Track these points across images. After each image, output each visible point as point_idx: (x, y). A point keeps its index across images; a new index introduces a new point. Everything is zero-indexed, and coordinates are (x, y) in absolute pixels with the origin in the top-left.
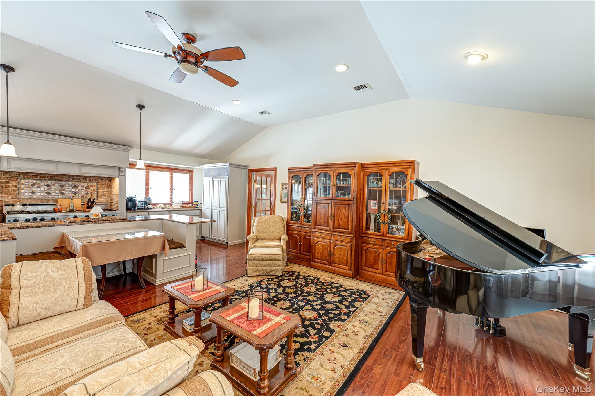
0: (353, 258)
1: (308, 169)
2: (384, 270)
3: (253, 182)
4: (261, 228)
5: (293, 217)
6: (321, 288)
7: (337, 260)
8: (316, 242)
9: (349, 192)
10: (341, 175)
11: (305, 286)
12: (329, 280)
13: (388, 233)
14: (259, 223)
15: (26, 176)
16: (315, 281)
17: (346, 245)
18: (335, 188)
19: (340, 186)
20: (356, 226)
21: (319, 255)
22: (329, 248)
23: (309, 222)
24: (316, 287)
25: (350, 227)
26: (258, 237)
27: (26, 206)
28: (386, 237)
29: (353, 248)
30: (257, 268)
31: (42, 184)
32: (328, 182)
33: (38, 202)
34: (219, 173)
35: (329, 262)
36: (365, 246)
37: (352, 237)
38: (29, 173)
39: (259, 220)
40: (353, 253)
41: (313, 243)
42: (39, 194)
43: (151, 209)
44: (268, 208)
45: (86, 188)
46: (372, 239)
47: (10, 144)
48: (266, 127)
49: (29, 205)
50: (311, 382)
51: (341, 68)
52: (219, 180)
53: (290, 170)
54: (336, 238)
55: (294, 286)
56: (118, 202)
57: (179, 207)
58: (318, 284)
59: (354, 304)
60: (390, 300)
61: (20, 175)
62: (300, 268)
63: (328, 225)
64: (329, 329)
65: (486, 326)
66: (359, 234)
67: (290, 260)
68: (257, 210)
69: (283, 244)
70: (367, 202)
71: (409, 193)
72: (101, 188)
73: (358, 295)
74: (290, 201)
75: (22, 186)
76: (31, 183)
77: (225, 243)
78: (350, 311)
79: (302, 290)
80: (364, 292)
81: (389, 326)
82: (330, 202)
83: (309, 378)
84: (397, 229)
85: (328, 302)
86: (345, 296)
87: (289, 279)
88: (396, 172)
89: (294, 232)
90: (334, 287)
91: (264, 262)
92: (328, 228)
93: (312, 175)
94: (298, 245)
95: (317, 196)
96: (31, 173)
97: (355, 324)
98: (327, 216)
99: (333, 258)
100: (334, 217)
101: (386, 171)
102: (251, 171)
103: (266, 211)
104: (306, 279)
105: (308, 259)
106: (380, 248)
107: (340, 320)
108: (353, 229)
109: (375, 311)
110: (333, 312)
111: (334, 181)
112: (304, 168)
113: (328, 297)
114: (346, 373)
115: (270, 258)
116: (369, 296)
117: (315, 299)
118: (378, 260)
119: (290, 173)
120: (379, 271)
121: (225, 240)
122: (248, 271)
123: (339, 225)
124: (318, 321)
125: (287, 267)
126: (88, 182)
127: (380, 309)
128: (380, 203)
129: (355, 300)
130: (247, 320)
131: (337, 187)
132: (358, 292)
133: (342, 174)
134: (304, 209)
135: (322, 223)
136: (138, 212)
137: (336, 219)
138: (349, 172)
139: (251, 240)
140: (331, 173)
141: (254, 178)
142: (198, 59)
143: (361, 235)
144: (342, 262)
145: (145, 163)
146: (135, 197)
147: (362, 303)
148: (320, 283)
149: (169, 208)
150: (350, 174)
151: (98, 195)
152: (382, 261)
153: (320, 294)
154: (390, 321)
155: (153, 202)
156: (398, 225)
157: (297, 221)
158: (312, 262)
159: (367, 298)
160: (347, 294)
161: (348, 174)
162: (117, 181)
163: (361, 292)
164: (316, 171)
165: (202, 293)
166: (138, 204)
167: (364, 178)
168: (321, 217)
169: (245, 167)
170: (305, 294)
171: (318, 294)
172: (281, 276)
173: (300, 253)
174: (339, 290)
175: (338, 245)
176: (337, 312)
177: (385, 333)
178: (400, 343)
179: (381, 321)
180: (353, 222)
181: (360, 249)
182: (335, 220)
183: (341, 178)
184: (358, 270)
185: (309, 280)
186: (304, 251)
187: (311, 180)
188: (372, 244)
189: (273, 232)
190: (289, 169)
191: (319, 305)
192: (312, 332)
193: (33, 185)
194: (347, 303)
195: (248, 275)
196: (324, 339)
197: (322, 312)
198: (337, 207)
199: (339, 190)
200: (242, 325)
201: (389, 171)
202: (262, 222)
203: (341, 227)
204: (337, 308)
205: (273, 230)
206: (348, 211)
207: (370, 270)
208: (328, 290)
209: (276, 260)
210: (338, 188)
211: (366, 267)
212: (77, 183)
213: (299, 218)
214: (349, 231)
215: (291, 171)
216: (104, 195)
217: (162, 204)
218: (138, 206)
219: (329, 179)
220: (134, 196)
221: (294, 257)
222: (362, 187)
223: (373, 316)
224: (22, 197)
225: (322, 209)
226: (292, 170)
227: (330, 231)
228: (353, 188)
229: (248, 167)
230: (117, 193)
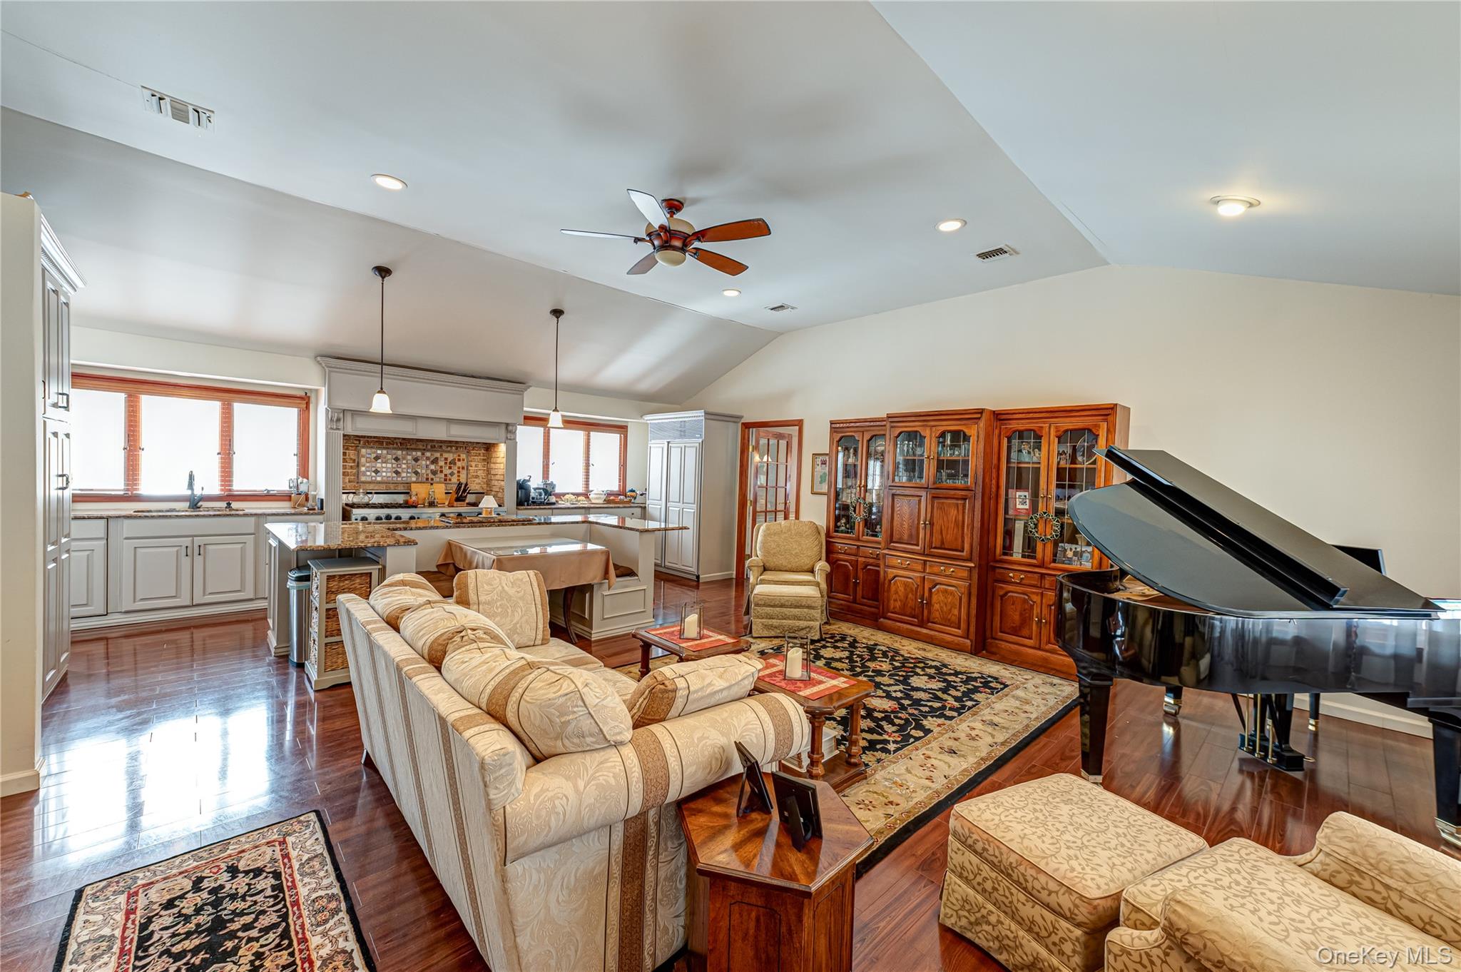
0: (973, 612)
1: (875, 424)
2: (1044, 639)
3: (750, 450)
4: (773, 545)
5: (839, 524)
6: (904, 666)
7: (938, 615)
8: (890, 576)
9: (965, 473)
10: (949, 437)
11: (869, 660)
12: (919, 654)
13: (1054, 561)
14: (769, 535)
15: (368, 442)
16: (890, 654)
17: (959, 585)
18: (934, 464)
19: (945, 458)
20: (981, 544)
21: (898, 604)
22: (920, 589)
23: (876, 536)
24: (892, 664)
25: (967, 546)
26: (767, 564)
27: (370, 496)
28: (1047, 568)
29: (974, 591)
30: (770, 622)
31: (389, 457)
32: (919, 451)
33: (383, 488)
34: (683, 431)
35: (920, 618)
36: (1002, 588)
37: (971, 567)
38: (371, 437)
39: (768, 528)
40: (974, 601)
41: (885, 580)
42: (384, 474)
43: (554, 504)
44: (781, 507)
45: (450, 463)
46: (1017, 573)
47: (384, 393)
48: (782, 334)
49: (376, 493)
50: (891, 788)
51: (950, 226)
52: (683, 445)
53: (833, 426)
54: (935, 570)
55: (847, 658)
56: (503, 490)
57: (601, 501)
58: (897, 658)
59: (973, 696)
60: (1053, 697)
61: (360, 441)
62: (857, 630)
63: (918, 542)
64: (919, 727)
65: (1260, 751)
66: (988, 563)
67: (834, 614)
68: (758, 509)
69: (820, 578)
70: (1007, 494)
71: (1103, 475)
72: (473, 464)
73: (981, 682)
74: (833, 490)
75: (363, 460)
76: (373, 456)
77: (694, 578)
78: (963, 707)
79: (863, 666)
80: (996, 679)
81: (1044, 735)
82: (923, 493)
83: (887, 783)
84: (1075, 554)
85: (918, 689)
86: (954, 682)
87: (836, 647)
88: (1071, 430)
89: (841, 556)
90: (931, 667)
91: (784, 610)
92: (919, 548)
93: (884, 435)
94: (851, 584)
95: (893, 480)
96: (375, 437)
97: (972, 725)
98: (916, 522)
99: (929, 612)
100: (932, 524)
101: (1050, 428)
102: (747, 426)
103: (776, 512)
104: (871, 649)
105: (873, 613)
106: (1034, 593)
107: (942, 716)
108: (974, 550)
109: (1017, 711)
110: (929, 704)
111: (932, 448)
112: (865, 421)
113: (915, 681)
114: (953, 784)
115: (798, 604)
116: (1006, 686)
117: (892, 682)
118: (1031, 618)
119: (835, 432)
120: (1032, 641)
121: (694, 570)
122: (754, 627)
123: (943, 543)
124: (900, 715)
125: (828, 627)
126: (453, 453)
127: (1027, 708)
128: (1035, 495)
129: (976, 690)
130: (785, 679)
131: (939, 460)
132: (982, 678)
133: (949, 434)
134: (865, 508)
135: (906, 537)
136: (535, 509)
137: (936, 528)
138: (966, 430)
139: (756, 568)
140: (926, 432)
141: (752, 442)
142: (688, 240)
143: (992, 564)
144: (949, 620)
145: (563, 416)
146: (529, 481)
147: (990, 696)
148: (901, 658)
149: (583, 502)
150: (968, 434)
151: (469, 476)
152: (1040, 621)
153: (902, 676)
154: (1048, 728)
155: (557, 490)
156: (1077, 544)
157: (848, 533)
158: (882, 620)
159: (1002, 689)
160: (958, 680)
161: (964, 433)
162: (502, 449)
163: (989, 679)
164: (892, 427)
165: (698, 642)
166: (533, 494)
167: (1000, 443)
168: (902, 525)
169: (734, 418)
170: (870, 673)
171: (898, 675)
172: (818, 641)
173: (854, 601)
174: (940, 671)
175: (941, 584)
176: (937, 705)
177: (1033, 744)
178: (1061, 759)
179: (1027, 726)
180: (975, 537)
181: (990, 593)
182: (934, 531)
183: (949, 442)
184: (985, 639)
185: (876, 651)
186: (863, 598)
187: (880, 446)
188: (1017, 583)
189: (796, 555)
190: (832, 423)
191: (900, 691)
192: (889, 728)
193: (377, 458)
194: (959, 694)
195: (754, 635)
196: (912, 740)
197: (906, 702)
198: (938, 503)
199: (943, 469)
200: (778, 684)
201: (1056, 427)
202: (775, 534)
203: (946, 547)
204: (937, 698)
205: (797, 551)
206: (964, 513)
207: (1011, 640)
208: (918, 670)
209: (809, 607)
210: (941, 464)
211: (1001, 632)
212: (438, 455)
213: (852, 528)
214: (964, 554)
215: (835, 427)
216: (477, 477)
217: (572, 494)
218: (533, 498)
219: (922, 445)
220: (528, 478)
221: (842, 609)
222: (995, 461)
223: (1011, 716)
224: (363, 479)
225: (905, 508)
226: (838, 425)
227: (923, 554)
228: (974, 464)
229: (741, 417)
230: (501, 472)
